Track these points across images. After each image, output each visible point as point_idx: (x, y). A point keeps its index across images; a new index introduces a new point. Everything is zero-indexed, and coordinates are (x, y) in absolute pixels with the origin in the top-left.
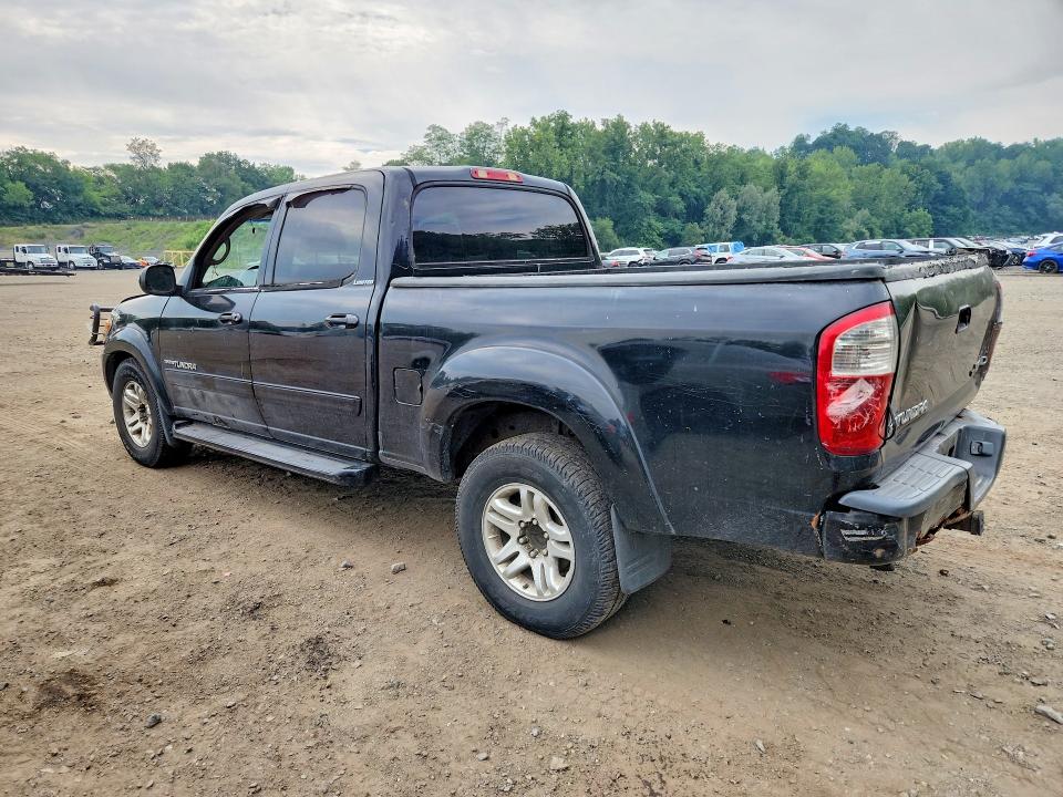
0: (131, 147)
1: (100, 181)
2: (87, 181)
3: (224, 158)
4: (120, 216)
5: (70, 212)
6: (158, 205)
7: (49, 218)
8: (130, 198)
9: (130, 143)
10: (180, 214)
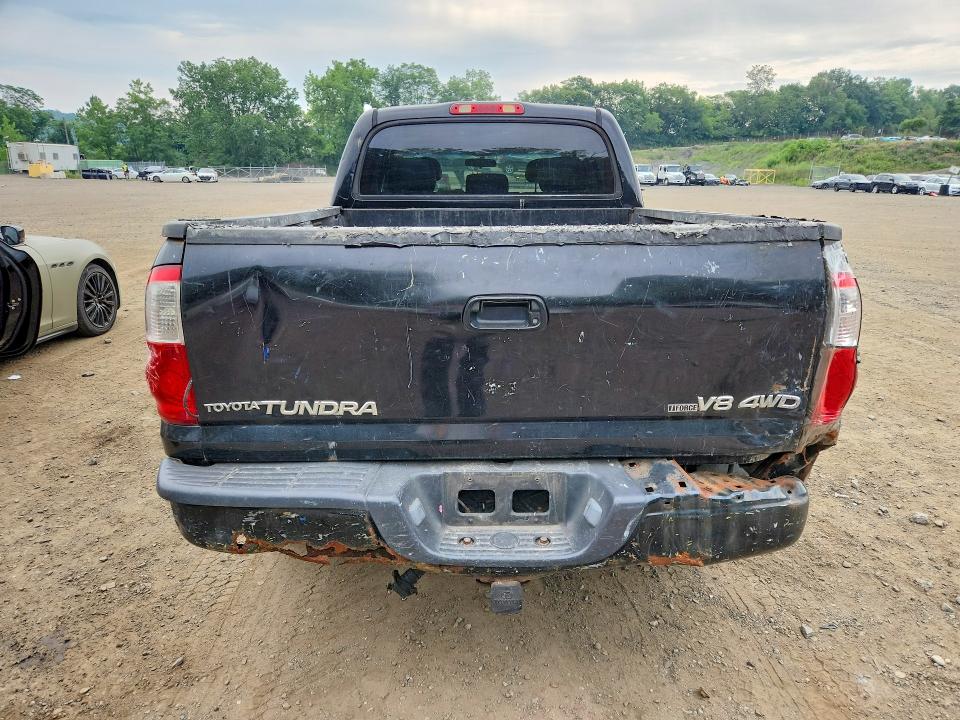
0: (751, 75)
1: (718, 107)
2: (707, 108)
3: (837, 76)
4: (725, 138)
5: (687, 136)
6: (759, 127)
7: (671, 142)
8: (737, 121)
9: (750, 70)
10: (777, 134)
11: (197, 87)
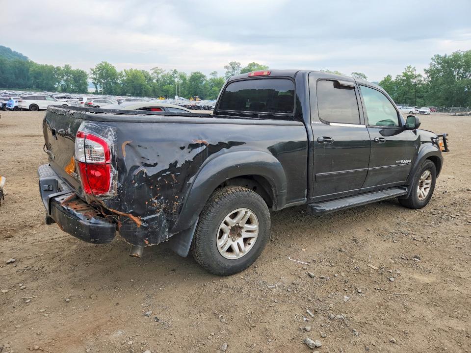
11: (439, 67)
